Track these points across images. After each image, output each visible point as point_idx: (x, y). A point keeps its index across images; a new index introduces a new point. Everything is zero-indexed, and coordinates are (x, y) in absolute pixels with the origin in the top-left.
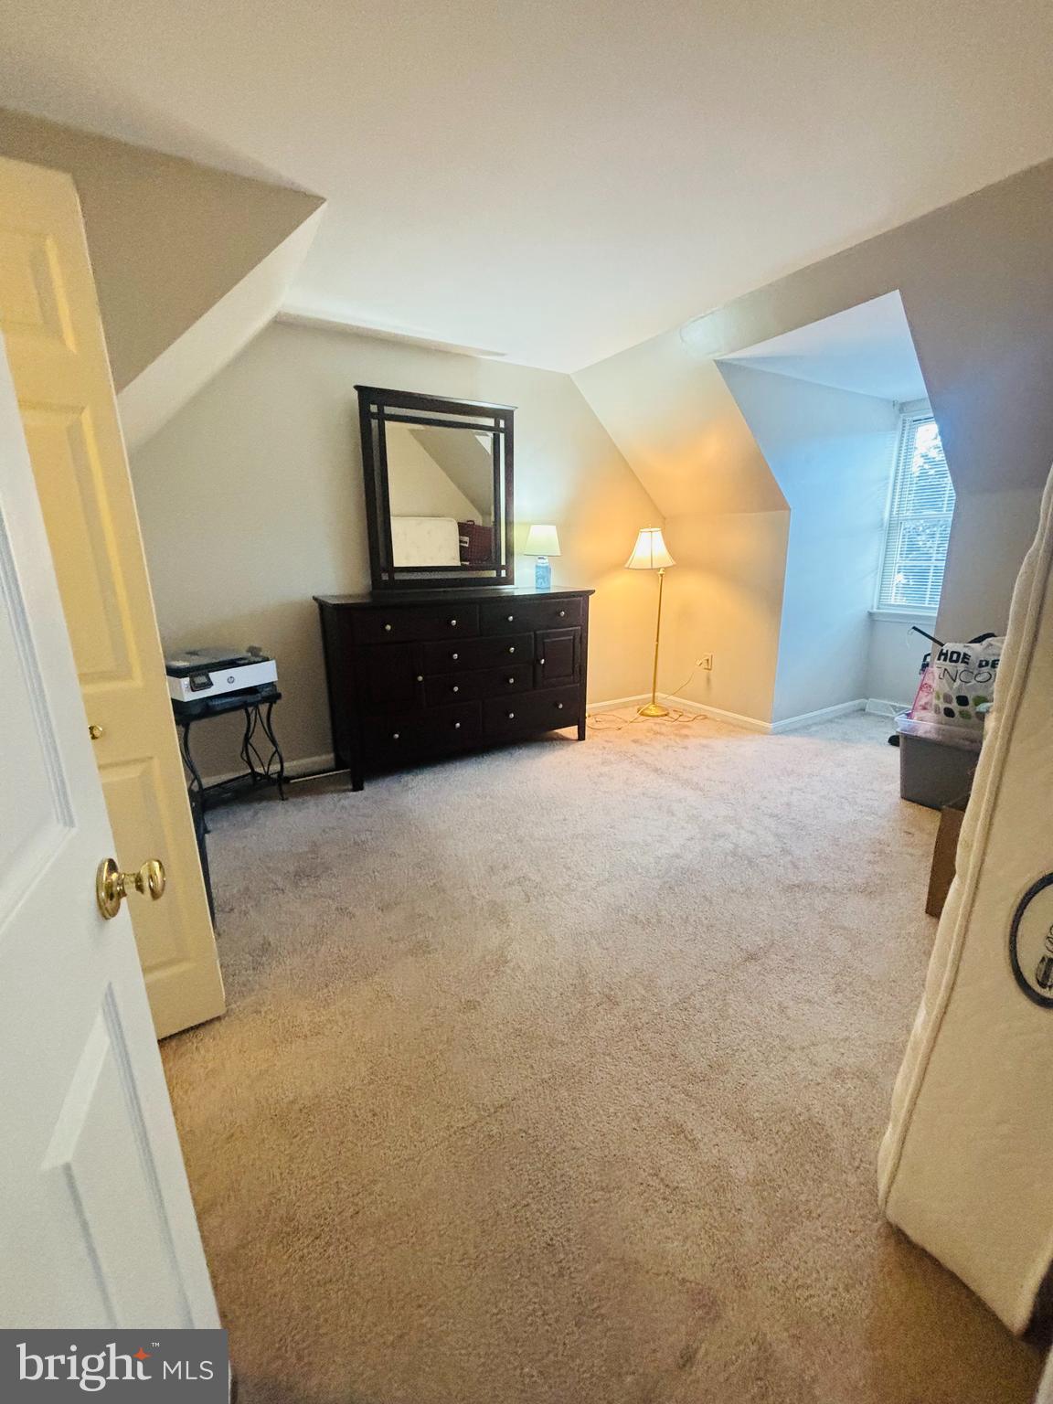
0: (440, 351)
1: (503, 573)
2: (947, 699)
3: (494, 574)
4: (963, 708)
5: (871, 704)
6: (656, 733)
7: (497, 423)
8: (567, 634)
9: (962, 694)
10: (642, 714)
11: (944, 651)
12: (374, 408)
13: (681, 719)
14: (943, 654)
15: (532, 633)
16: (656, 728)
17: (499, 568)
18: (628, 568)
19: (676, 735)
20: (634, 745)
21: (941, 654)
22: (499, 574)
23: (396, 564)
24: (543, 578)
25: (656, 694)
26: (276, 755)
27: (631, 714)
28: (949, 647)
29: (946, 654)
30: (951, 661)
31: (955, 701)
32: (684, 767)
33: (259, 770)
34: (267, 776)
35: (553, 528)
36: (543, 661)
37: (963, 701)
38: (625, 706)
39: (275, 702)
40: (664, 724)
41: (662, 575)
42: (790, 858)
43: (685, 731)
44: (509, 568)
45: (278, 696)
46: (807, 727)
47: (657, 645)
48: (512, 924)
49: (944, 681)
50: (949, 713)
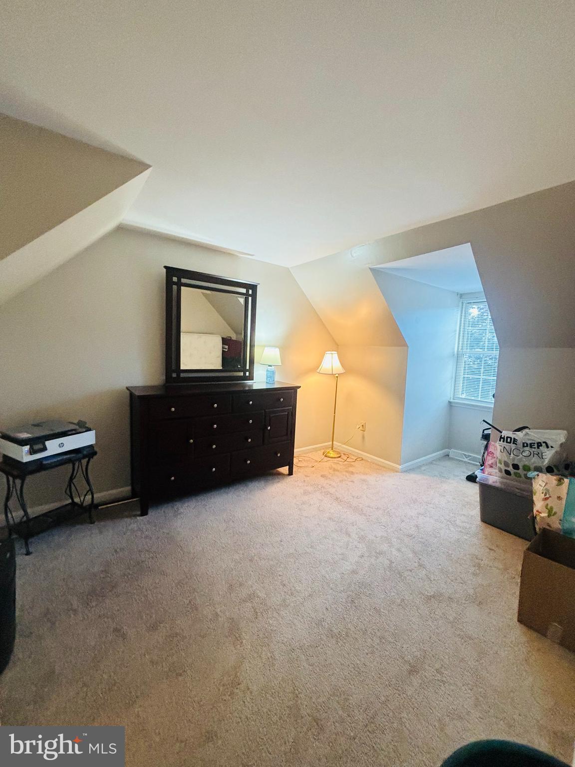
0: (217, 251)
1: (247, 374)
2: (506, 464)
3: (242, 374)
4: (516, 471)
5: (453, 452)
6: (334, 470)
7: (248, 291)
8: (284, 411)
9: (515, 463)
10: (326, 456)
11: (503, 436)
12: (175, 279)
13: (348, 460)
14: (502, 438)
15: (263, 411)
16: (334, 466)
17: (245, 371)
18: (319, 373)
19: (347, 472)
20: (322, 479)
21: (501, 437)
22: (245, 374)
23: (183, 367)
24: (271, 377)
25: (334, 442)
26: (90, 492)
27: (319, 456)
28: (505, 433)
29: (504, 438)
30: (507, 442)
31: (511, 466)
32: (353, 497)
33: (77, 500)
34: (81, 506)
35: (277, 350)
36: (269, 428)
37: (516, 467)
38: (316, 450)
39: (92, 457)
40: (338, 463)
41: (337, 377)
42: (424, 572)
43: (351, 469)
44: (251, 371)
45: (95, 453)
46: (419, 467)
47: (334, 416)
48: (244, 641)
49: (504, 454)
50: (508, 473)
